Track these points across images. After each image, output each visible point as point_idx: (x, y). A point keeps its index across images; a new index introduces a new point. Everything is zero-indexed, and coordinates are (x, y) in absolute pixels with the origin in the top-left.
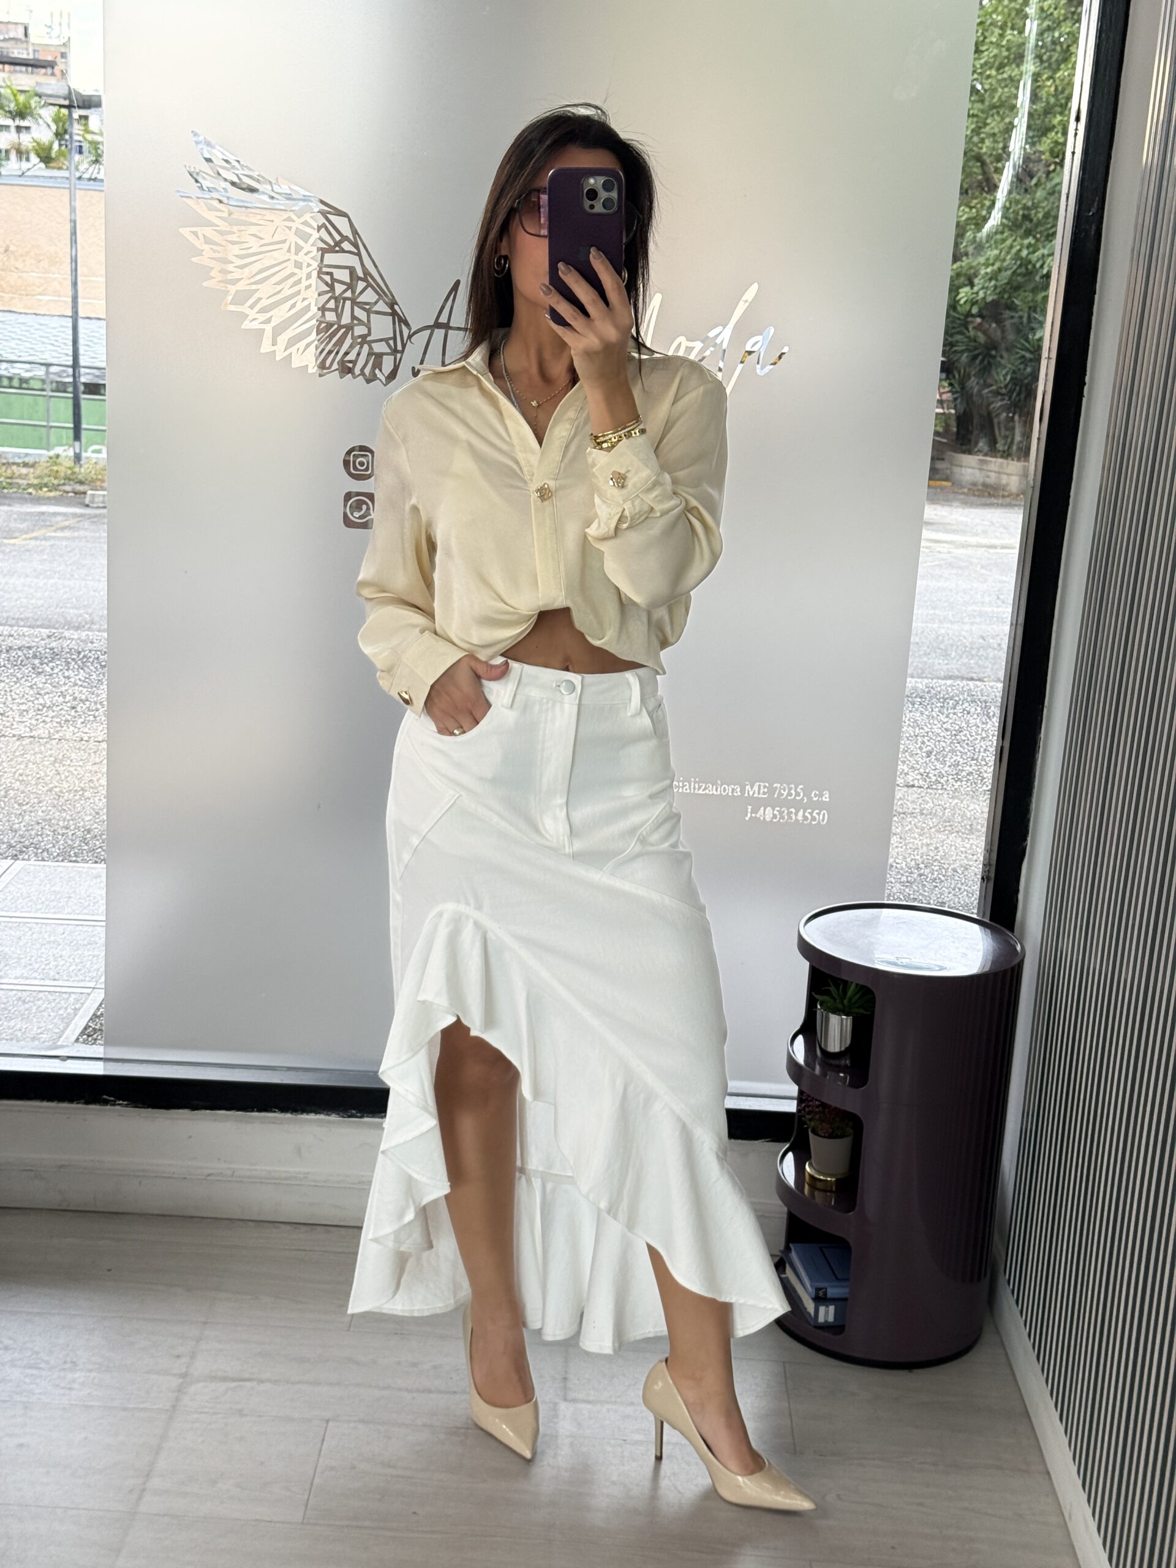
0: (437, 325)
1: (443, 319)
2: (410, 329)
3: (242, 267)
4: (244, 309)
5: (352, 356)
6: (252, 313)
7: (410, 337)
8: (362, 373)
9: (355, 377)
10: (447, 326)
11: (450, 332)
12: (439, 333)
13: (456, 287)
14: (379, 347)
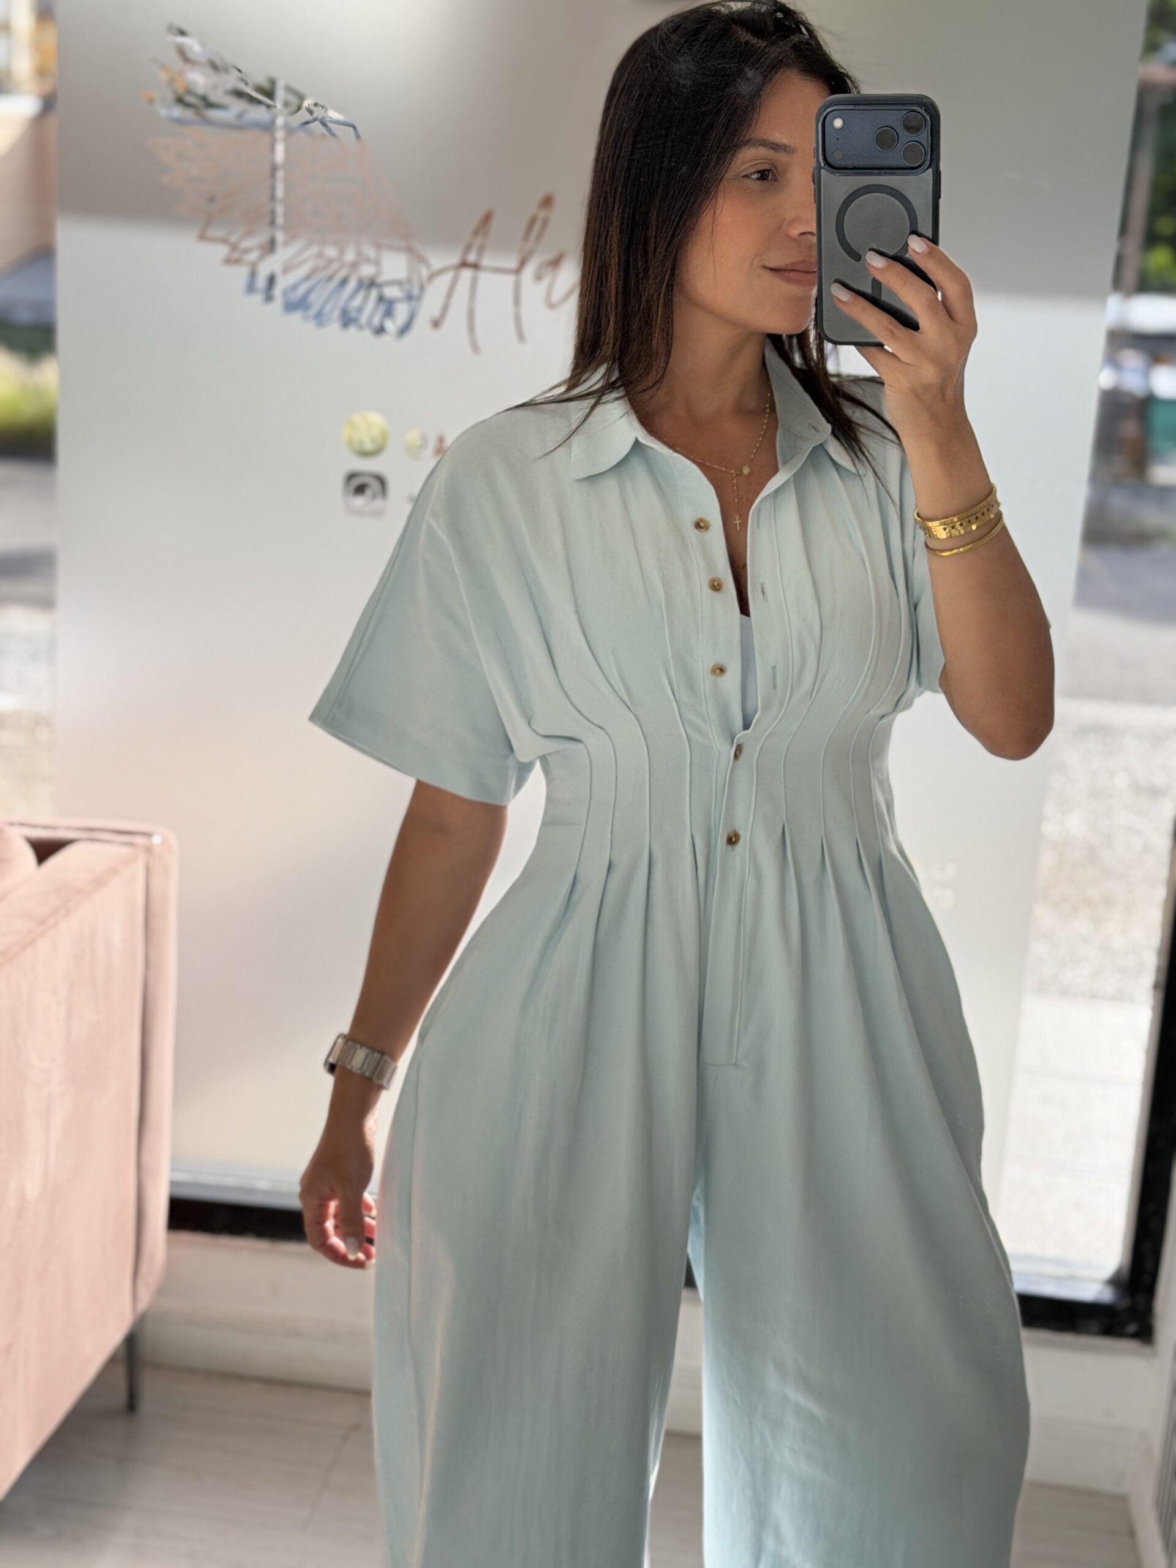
0: (464, 264)
1: (472, 258)
2: (429, 267)
5: (357, 302)
7: (429, 279)
8: (369, 324)
9: (360, 327)
10: (475, 266)
11: (482, 275)
12: (466, 274)
13: (487, 218)
14: (391, 292)
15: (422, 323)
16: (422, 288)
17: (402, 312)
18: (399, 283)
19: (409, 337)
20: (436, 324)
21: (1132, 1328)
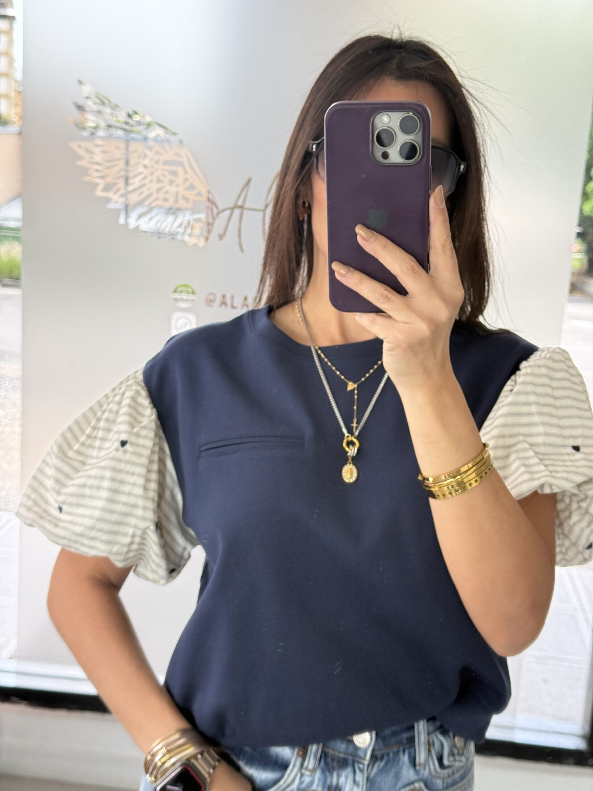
0: (236, 206)
1: (240, 203)
2: (217, 207)
3: (109, 168)
4: (110, 195)
6: (115, 197)
7: (218, 214)
10: (242, 207)
11: (245, 212)
12: (237, 212)
13: (249, 181)
15: (214, 236)
16: (214, 219)
20: (221, 237)
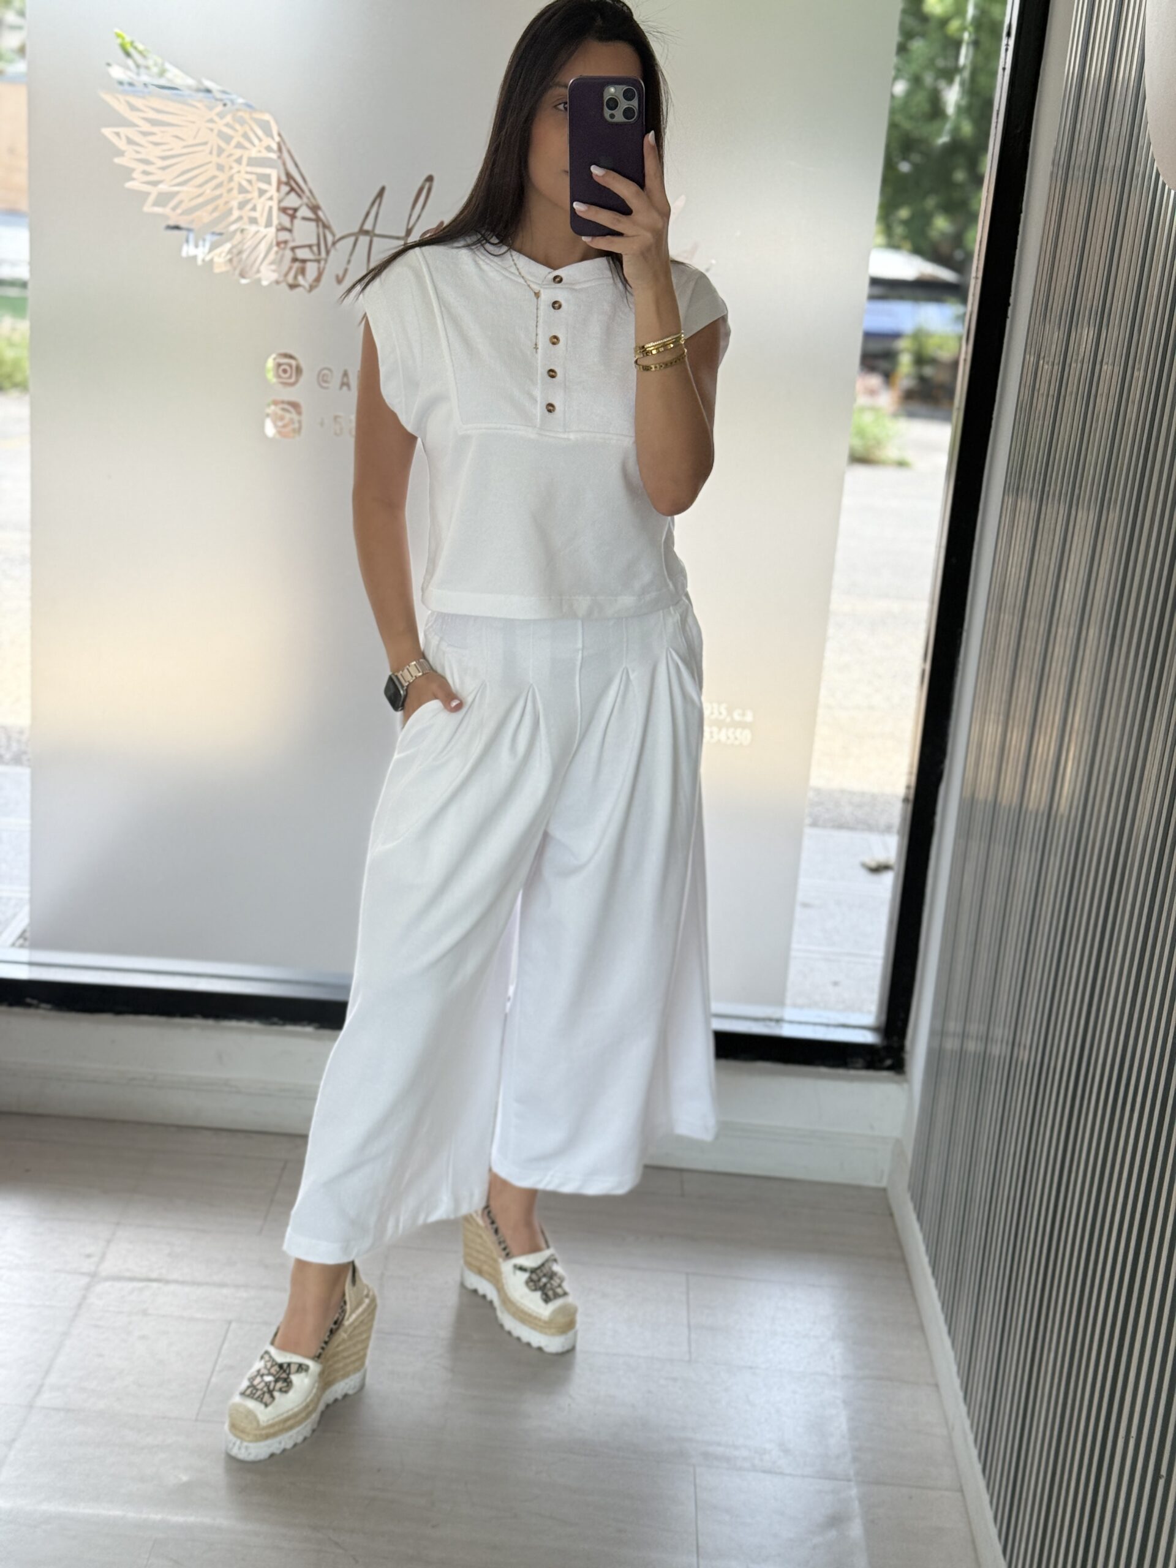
14: (302, 254)
15: (328, 278)
16: (328, 252)
17: (312, 269)
18: (310, 246)
19: (315, 292)
21: (888, 1062)
